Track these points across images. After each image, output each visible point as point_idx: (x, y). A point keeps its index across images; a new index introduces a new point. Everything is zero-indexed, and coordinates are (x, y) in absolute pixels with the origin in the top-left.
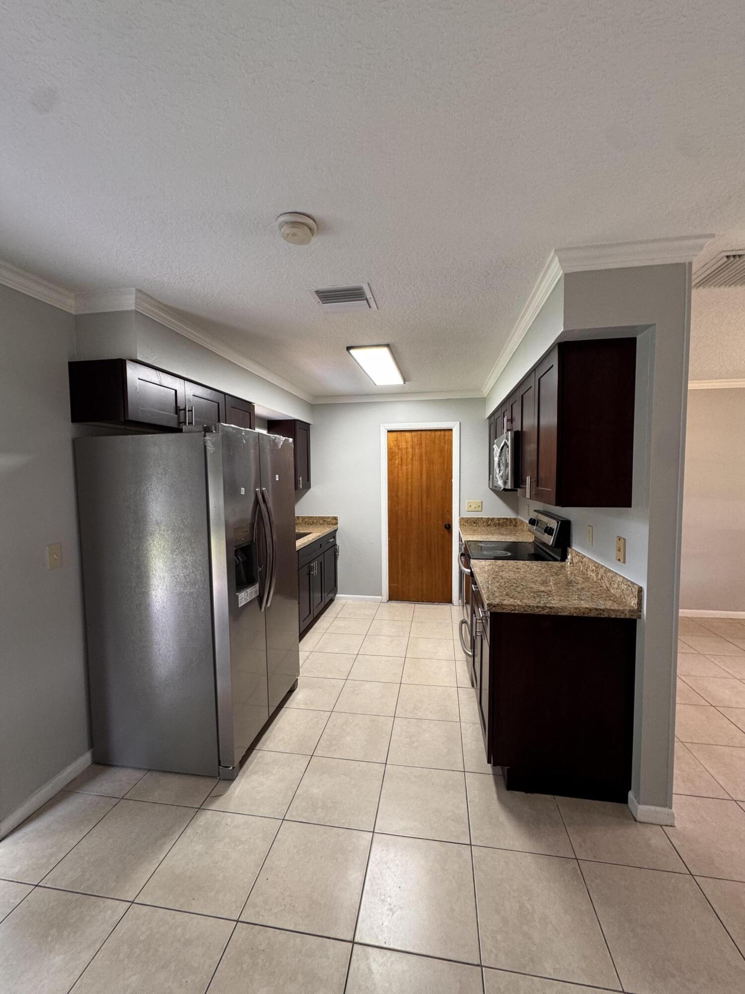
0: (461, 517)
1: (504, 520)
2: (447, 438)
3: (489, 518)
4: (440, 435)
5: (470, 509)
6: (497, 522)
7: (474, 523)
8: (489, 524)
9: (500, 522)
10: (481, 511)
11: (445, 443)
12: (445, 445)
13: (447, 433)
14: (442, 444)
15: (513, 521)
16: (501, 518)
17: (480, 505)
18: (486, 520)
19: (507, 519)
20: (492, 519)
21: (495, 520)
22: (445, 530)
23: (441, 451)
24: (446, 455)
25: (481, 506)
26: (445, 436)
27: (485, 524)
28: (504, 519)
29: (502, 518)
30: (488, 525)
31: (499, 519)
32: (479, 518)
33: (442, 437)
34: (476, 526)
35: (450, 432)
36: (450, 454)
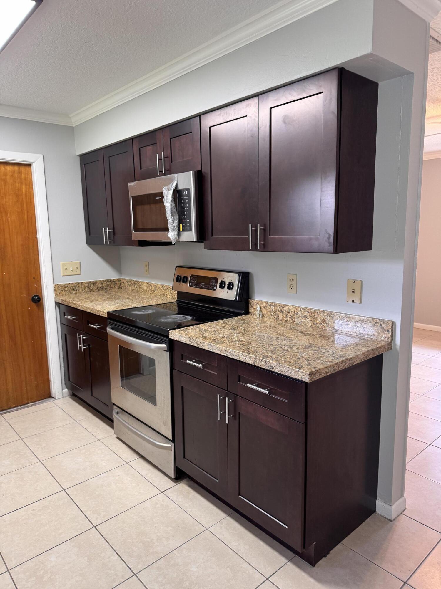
0: (55, 284)
1: (108, 283)
2: (23, 176)
3: (90, 282)
4: (14, 172)
5: (67, 273)
6: (100, 286)
7: (73, 290)
8: (91, 289)
9: (104, 285)
10: (80, 274)
11: (21, 183)
12: (21, 187)
13: (23, 169)
14: (17, 185)
15: (118, 283)
16: (104, 281)
17: (78, 266)
18: (87, 285)
19: (111, 281)
20: (95, 283)
21: (98, 284)
22: (33, 304)
23: (18, 194)
24: (24, 200)
25: (79, 268)
26: (20, 172)
27: (86, 290)
28: (107, 281)
29: (106, 281)
30: (91, 291)
31: (102, 282)
32: (79, 283)
33: (16, 175)
34: (76, 293)
35: (28, 168)
36: (31, 198)
